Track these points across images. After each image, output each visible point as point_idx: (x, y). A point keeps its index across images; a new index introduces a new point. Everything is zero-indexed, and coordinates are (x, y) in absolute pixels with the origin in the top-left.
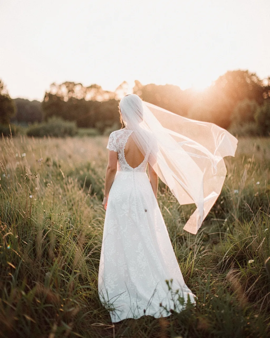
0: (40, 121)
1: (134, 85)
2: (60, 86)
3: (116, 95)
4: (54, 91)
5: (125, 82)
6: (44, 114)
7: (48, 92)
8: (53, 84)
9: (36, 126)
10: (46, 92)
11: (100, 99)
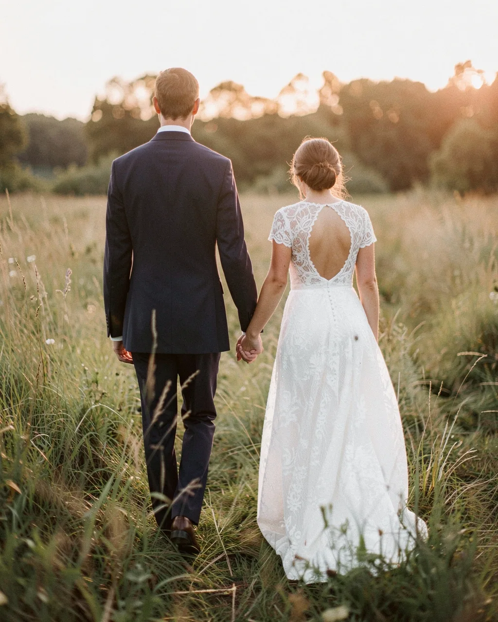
0: (81, 164)
1: (321, 82)
2: (131, 85)
3: (277, 105)
4: (115, 97)
5: (300, 76)
6: (91, 148)
7: (101, 98)
8: (114, 81)
9: (73, 173)
10: (96, 99)
11: (240, 114)
